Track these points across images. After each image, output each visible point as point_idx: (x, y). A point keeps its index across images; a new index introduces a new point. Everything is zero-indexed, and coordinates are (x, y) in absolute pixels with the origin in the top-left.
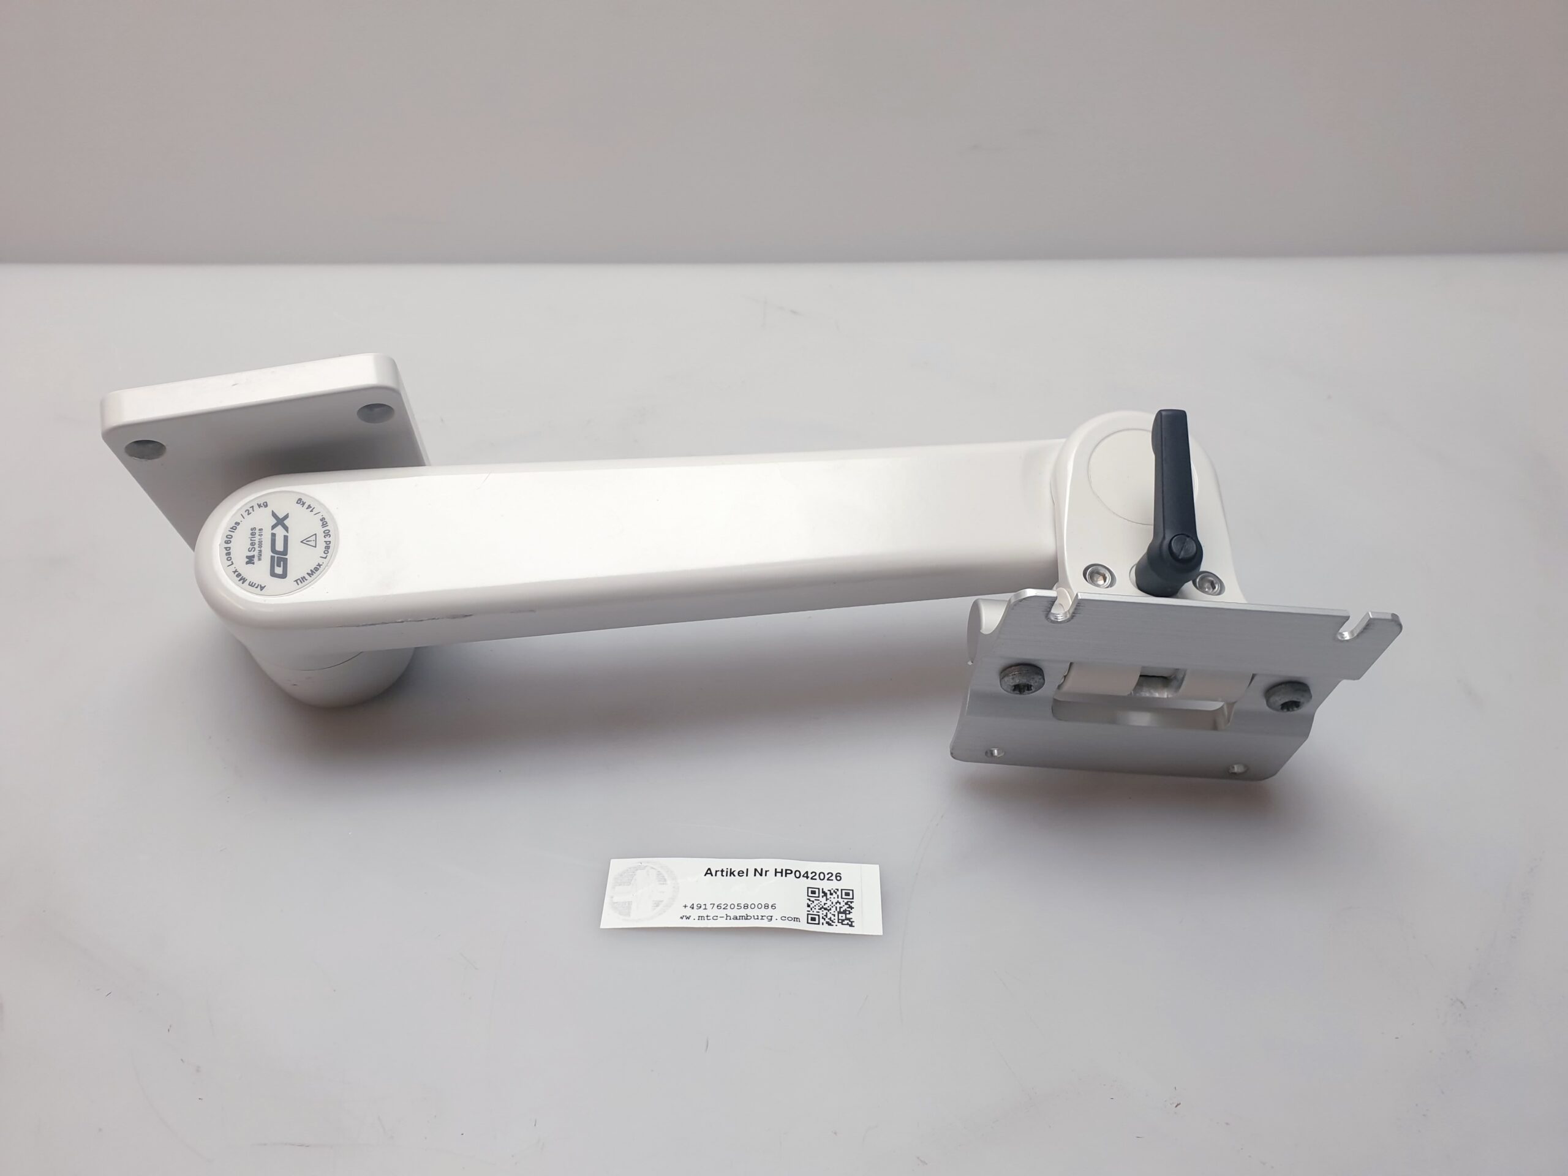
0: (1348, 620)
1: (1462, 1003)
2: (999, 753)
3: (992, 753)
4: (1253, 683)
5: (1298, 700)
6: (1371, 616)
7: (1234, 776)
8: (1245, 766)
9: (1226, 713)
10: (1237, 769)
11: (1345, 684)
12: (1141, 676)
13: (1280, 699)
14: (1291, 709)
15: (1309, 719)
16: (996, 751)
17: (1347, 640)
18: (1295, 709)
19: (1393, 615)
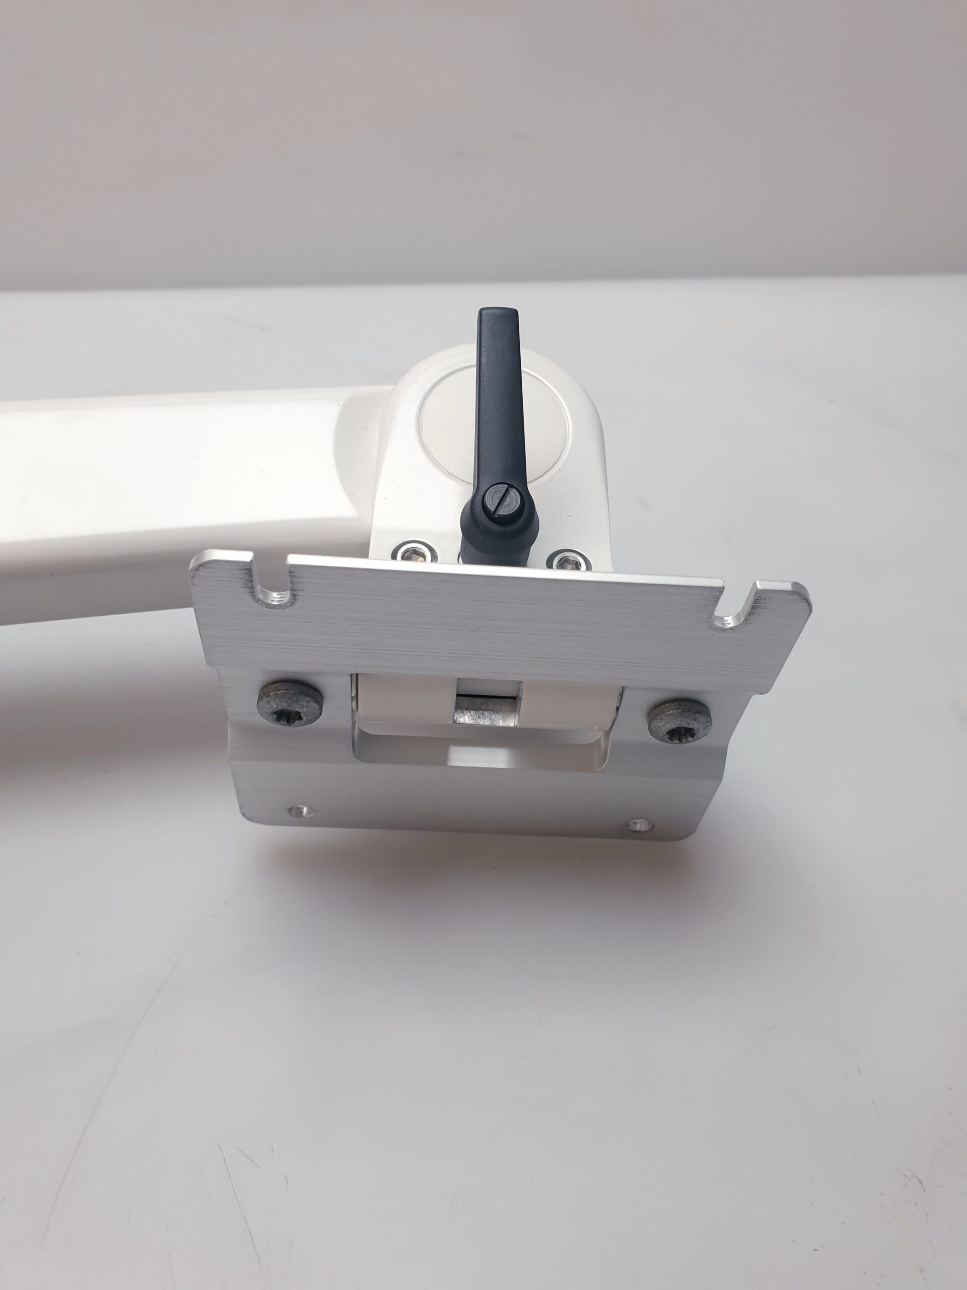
0: (722, 592)
1: (920, 1182)
2: (309, 813)
3: (300, 812)
4: (623, 701)
5: (690, 726)
6: (759, 587)
7: (636, 835)
8: (649, 822)
9: (603, 747)
10: (641, 826)
11: (756, 700)
12: (458, 695)
13: (667, 724)
14: (684, 740)
15: (719, 755)
16: (305, 809)
17: (732, 629)
18: (690, 739)
19: (795, 584)
